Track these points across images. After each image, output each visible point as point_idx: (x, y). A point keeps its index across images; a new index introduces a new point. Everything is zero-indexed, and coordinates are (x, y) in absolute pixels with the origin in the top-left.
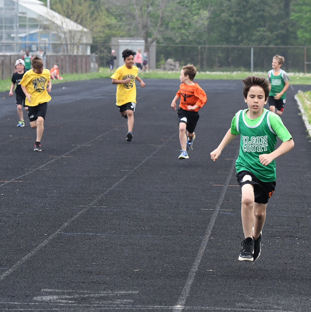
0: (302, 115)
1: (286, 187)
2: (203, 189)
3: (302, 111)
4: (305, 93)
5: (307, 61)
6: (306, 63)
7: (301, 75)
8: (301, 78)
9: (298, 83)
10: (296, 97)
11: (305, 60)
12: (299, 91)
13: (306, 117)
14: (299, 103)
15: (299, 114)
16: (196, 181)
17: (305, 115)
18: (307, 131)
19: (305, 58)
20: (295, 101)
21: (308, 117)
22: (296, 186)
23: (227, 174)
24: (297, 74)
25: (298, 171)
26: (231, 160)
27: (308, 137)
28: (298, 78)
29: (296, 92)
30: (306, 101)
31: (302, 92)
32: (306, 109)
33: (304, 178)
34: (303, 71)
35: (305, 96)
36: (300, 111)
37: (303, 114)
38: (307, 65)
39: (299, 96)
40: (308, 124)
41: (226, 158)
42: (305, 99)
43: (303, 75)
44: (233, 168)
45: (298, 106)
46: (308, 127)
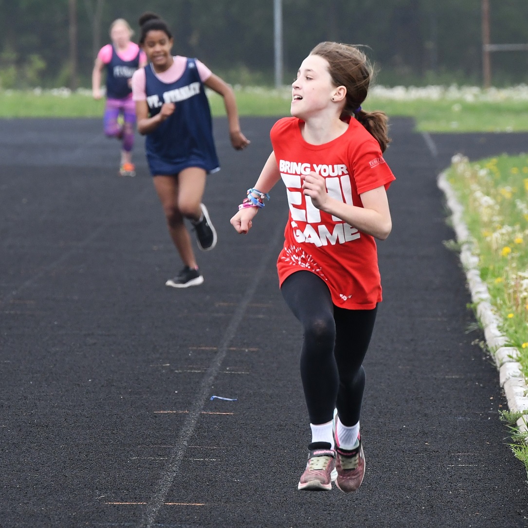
0: (460, 246)
1: (376, 505)
2: (69, 517)
3: (462, 232)
4: (477, 166)
5: (493, 41)
6: (488, 47)
7: (470, 94)
8: (469, 109)
9: (454, 126)
10: (443, 183)
11: (486, 38)
12: (456, 159)
13: (473, 255)
14: (452, 203)
15: (450, 244)
16: (44, 491)
17: (469, 249)
18: (472, 306)
19: (486, 28)
20: (440, 195)
21: (479, 255)
22: (413, 502)
23: (162, 466)
24: (454, 93)
25: (426, 450)
26: (176, 414)
27: (473, 327)
28: (456, 108)
29: (446, 163)
30: (478, 194)
31: (466, 160)
32: (474, 226)
33: (444, 473)
34: (480, 82)
35: (474, 175)
36: (451, 234)
37: (463, 243)
38: (493, 55)
39: (456, 179)
40: (478, 279)
41: (160, 409)
42: (474, 186)
43: (475, 96)
44: (185, 443)
45: (450, 213)
46: (479, 292)
